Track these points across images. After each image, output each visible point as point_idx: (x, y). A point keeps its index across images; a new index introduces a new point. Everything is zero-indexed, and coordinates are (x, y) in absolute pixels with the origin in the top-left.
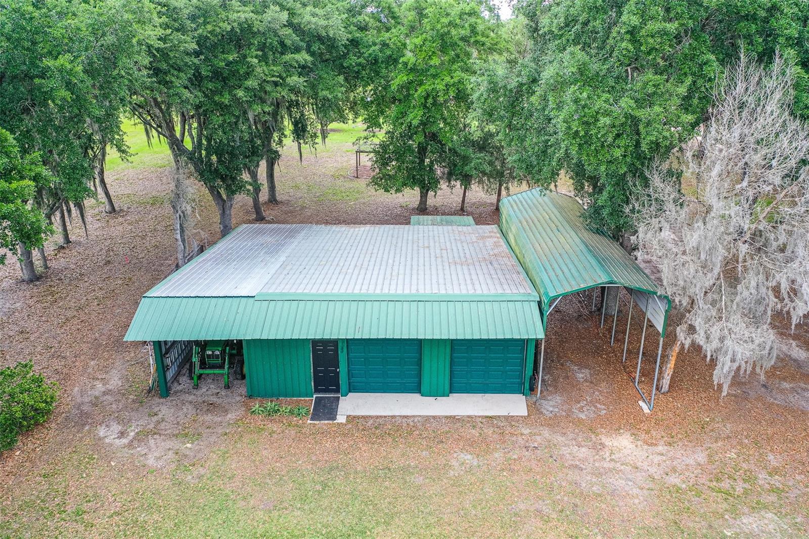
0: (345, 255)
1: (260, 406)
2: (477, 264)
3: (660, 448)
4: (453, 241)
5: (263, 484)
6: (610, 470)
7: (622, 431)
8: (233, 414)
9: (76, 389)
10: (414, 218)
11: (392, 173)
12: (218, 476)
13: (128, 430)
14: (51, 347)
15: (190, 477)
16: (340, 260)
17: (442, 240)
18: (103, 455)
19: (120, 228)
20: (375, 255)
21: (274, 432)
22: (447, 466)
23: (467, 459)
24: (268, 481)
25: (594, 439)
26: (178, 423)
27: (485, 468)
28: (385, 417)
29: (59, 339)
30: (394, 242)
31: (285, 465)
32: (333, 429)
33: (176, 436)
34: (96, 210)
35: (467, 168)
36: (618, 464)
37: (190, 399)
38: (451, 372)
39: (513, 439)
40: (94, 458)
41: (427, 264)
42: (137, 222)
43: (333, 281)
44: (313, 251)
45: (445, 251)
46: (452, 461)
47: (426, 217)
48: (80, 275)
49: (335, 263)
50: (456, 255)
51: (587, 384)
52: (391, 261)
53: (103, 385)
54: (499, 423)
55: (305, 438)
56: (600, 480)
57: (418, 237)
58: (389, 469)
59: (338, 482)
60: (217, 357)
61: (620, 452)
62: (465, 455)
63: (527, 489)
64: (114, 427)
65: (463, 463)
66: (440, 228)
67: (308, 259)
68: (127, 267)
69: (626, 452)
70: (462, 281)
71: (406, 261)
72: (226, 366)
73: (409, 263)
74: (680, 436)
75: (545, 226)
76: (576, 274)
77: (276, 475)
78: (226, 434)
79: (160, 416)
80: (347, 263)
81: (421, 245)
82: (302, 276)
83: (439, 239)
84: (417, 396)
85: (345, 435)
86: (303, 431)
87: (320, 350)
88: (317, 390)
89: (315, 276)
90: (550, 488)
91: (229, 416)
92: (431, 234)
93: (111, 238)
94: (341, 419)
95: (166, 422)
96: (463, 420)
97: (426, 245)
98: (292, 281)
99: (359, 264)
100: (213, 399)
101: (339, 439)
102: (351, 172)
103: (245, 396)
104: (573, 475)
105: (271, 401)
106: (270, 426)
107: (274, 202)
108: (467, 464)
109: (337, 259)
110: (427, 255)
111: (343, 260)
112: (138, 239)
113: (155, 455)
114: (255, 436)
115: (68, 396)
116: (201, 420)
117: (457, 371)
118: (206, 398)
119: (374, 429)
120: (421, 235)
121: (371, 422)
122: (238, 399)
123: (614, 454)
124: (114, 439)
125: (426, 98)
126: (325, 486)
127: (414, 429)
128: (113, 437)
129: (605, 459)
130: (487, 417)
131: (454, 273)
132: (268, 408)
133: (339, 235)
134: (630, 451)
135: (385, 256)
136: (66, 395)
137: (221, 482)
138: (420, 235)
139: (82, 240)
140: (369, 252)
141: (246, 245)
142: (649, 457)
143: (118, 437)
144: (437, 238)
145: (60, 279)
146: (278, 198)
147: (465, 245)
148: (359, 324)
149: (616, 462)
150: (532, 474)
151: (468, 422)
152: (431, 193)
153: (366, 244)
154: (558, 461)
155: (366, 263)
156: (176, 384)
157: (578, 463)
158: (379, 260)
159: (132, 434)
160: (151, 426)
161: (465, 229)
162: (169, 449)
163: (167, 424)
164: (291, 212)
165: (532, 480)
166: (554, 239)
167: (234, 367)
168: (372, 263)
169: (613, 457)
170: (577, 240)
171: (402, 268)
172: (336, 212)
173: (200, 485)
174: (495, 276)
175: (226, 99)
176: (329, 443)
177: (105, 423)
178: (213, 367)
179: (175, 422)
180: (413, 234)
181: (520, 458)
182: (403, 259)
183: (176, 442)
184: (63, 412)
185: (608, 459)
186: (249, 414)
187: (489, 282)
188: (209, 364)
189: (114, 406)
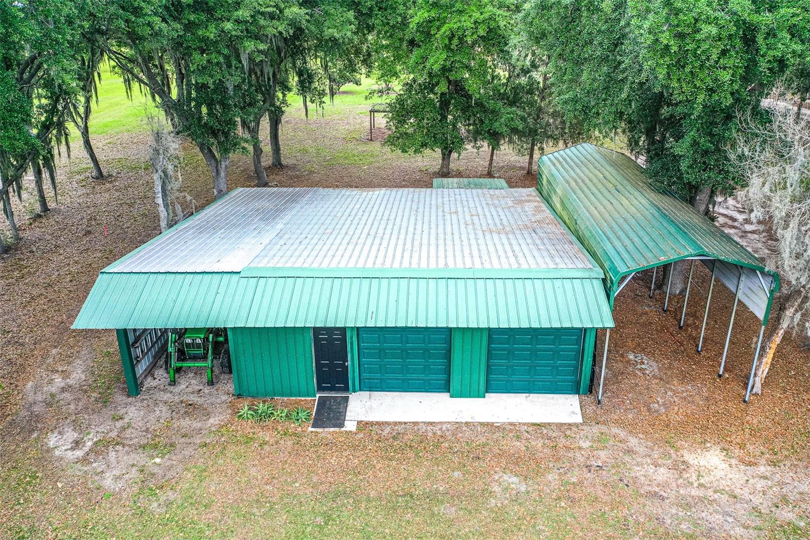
0: (355, 222)
1: (249, 409)
2: (517, 232)
3: (762, 469)
4: (484, 206)
5: (248, 516)
6: (701, 499)
7: (708, 445)
8: (216, 418)
9: (30, 384)
10: (436, 181)
11: (411, 131)
12: (191, 503)
13: (85, 439)
14: (9, 332)
15: (155, 505)
16: (349, 228)
17: (472, 205)
18: (49, 473)
19: (107, 195)
20: (392, 221)
21: (266, 443)
22: (486, 493)
23: (512, 483)
24: (255, 510)
25: (674, 456)
26: (147, 430)
27: (535, 495)
28: (405, 423)
29: (19, 321)
30: (414, 207)
31: (278, 489)
32: (340, 439)
33: (143, 447)
34: (82, 176)
35: (497, 124)
36: (709, 490)
37: (165, 398)
38: (488, 367)
39: (569, 455)
40: (38, 477)
41: (456, 232)
42: (126, 188)
43: (339, 253)
44: (317, 218)
45: (477, 217)
46: (493, 485)
47: (450, 180)
48: (56, 246)
49: (343, 231)
50: (490, 221)
51: (657, 381)
52: (411, 229)
53: (63, 378)
54: (550, 433)
55: (304, 451)
56: (689, 514)
57: (443, 201)
58: (412, 496)
59: (346, 513)
60: (198, 346)
61: (710, 474)
62: (510, 477)
63: (594, 526)
64: (68, 434)
65: (506, 489)
66: (468, 191)
67: (310, 226)
68: (109, 237)
69: (719, 474)
70: (501, 253)
71: (430, 228)
72: (210, 357)
73: (433, 231)
74: (786, 453)
75: (600, 186)
76: (651, 244)
77: (266, 503)
78: (205, 445)
79: (126, 420)
80: (358, 232)
81: (447, 209)
82: (302, 247)
83: (468, 204)
84: (446, 396)
85: (355, 448)
86: (303, 442)
87: (324, 339)
88: (320, 389)
89: (318, 247)
90: (624, 525)
91: (211, 421)
92: (458, 197)
93: (95, 206)
94: (350, 426)
95: (133, 428)
96: (504, 429)
97: (453, 210)
98: (289, 253)
99: (372, 232)
100: (194, 399)
101: (348, 453)
102: (365, 135)
103: (233, 395)
104: (653, 508)
105: (264, 402)
106: (261, 434)
107: (278, 167)
108: (512, 489)
109: (346, 227)
110: (455, 221)
111: (353, 227)
112: (125, 207)
113: (114, 472)
114: (242, 449)
115: (18, 394)
116: (175, 426)
117: (495, 365)
118: (185, 398)
119: (391, 440)
120: (446, 199)
121: (387, 430)
122: (224, 398)
123: (702, 476)
124: (66, 450)
125: (451, 39)
126: (328, 519)
127: (442, 440)
128: (66, 447)
129: (692, 484)
130: (534, 424)
131: (489, 242)
132: (260, 412)
133: (349, 200)
134: (722, 473)
135: (405, 224)
136: (16, 392)
137: (195, 512)
138: (444, 199)
139: (62, 208)
140: (385, 218)
141: (240, 210)
142: (750, 482)
143: (71, 448)
144: (465, 203)
145: (32, 252)
146: (284, 162)
147: (499, 209)
148: (372, 308)
149: (706, 488)
150: (599, 506)
151: (511, 431)
152: (454, 155)
153: (382, 209)
154: (631, 487)
155: (381, 231)
156: (149, 379)
157: (657, 489)
158: (396, 228)
159: (89, 444)
160: (114, 434)
161: (497, 192)
162: (133, 465)
163: (133, 431)
164: (298, 177)
165: (599, 514)
166: (614, 201)
167: (219, 358)
168: (388, 231)
169: (702, 481)
170: (644, 201)
171: (425, 236)
172: (347, 177)
173: (168, 516)
174: (542, 247)
175: (211, 33)
176: (334, 458)
177: (58, 429)
178: (195, 358)
179: (144, 429)
180: (437, 198)
181: (581, 483)
182: (426, 226)
183: (142, 456)
184: (9, 415)
185: (696, 485)
186: (236, 419)
187: (536, 253)
188: (189, 354)
189: (72, 407)
